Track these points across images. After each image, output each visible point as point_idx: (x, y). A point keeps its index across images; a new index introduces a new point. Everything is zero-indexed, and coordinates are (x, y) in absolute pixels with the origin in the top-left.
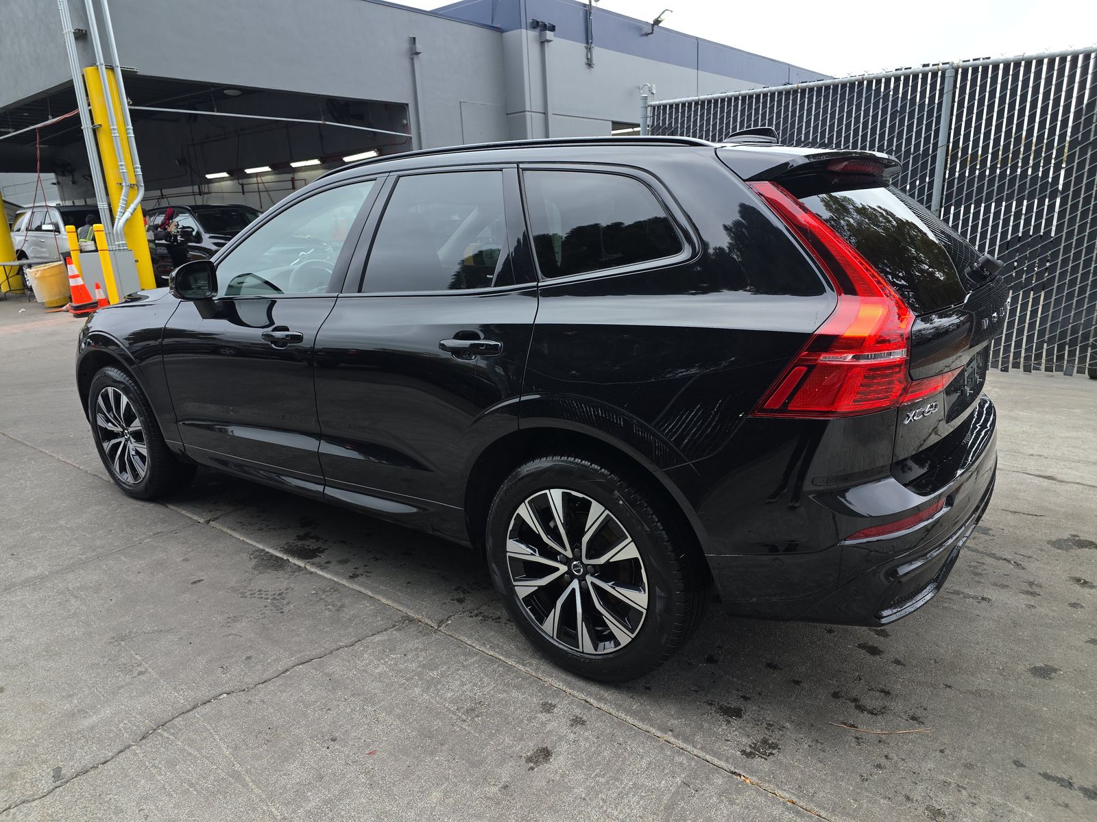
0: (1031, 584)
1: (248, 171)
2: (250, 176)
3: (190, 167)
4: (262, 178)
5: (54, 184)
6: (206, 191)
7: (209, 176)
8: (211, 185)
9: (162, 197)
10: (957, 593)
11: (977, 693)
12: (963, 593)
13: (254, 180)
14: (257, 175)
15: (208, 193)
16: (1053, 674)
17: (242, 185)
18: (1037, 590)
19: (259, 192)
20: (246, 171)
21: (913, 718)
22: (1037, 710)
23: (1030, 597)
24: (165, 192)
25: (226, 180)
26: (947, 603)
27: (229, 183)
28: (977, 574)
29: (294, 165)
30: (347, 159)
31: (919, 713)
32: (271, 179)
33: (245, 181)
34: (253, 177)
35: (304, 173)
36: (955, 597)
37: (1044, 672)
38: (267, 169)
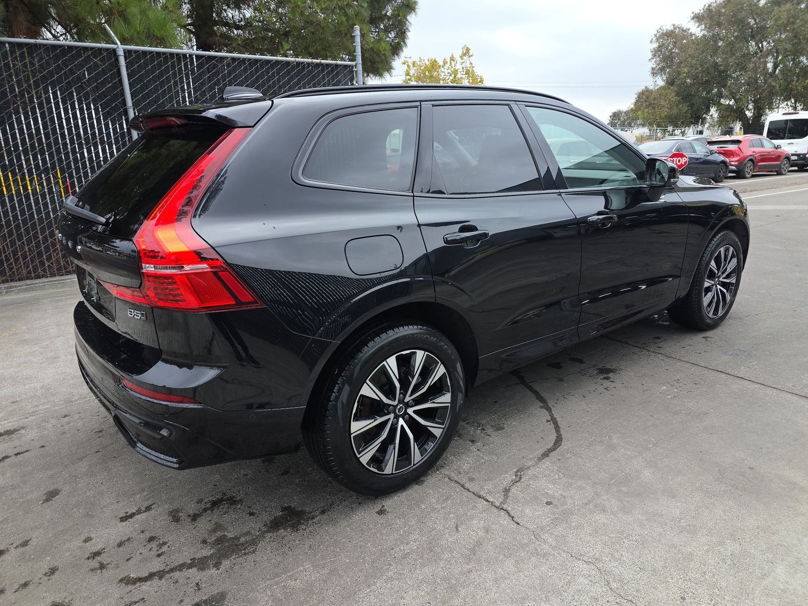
0: (102, 567)
10: (148, 508)
11: (81, 459)
12: (145, 511)
16: (45, 498)
18: (94, 563)
21: (101, 431)
22: (45, 472)
23: (95, 549)
26: (147, 495)
28: (151, 539)
31: (101, 434)
36: (146, 504)
37: (51, 495)
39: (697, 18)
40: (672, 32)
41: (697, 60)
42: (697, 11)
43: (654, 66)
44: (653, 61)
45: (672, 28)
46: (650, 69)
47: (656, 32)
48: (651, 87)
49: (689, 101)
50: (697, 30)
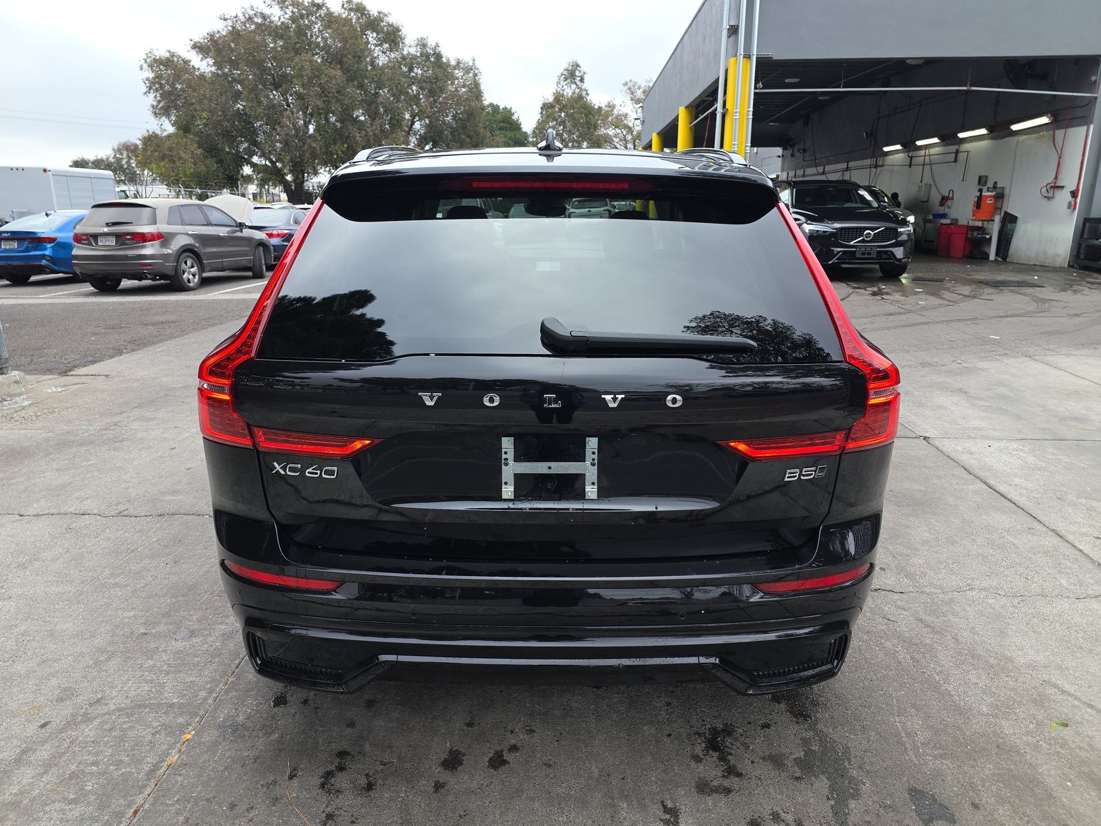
1: (919, 143)
2: (921, 148)
3: (875, 140)
4: (930, 150)
5: (779, 157)
6: (881, 164)
7: (886, 149)
8: (887, 157)
9: (848, 169)
13: (922, 152)
14: (926, 147)
15: (882, 166)
17: (911, 158)
19: (924, 165)
20: (917, 143)
24: (851, 164)
25: (900, 153)
27: (901, 155)
29: (961, 135)
30: (1015, 127)
32: (938, 151)
33: (915, 154)
34: (922, 150)
35: (970, 144)
38: (935, 140)
39: (199, 47)
40: (168, 59)
41: (216, 104)
42: (197, 39)
43: (155, 104)
44: (152, 95)
45: (168, 55)
46: (149, 107)
47: (145, 57)
48: (158, 132)
49: (215, 156)
50: (204, 65)
